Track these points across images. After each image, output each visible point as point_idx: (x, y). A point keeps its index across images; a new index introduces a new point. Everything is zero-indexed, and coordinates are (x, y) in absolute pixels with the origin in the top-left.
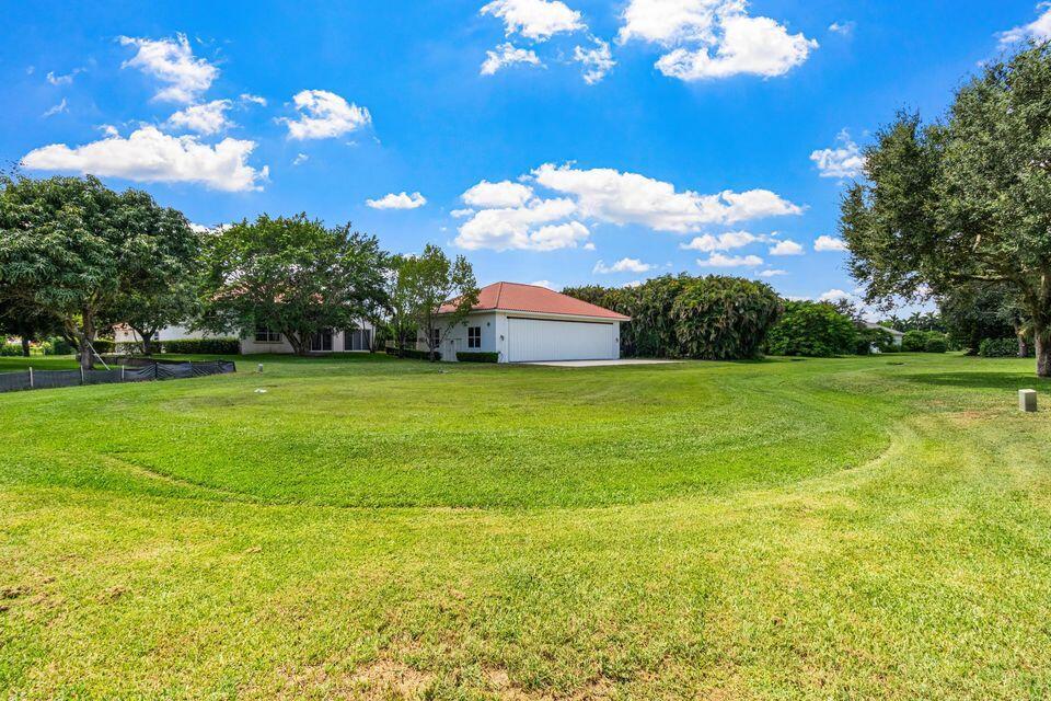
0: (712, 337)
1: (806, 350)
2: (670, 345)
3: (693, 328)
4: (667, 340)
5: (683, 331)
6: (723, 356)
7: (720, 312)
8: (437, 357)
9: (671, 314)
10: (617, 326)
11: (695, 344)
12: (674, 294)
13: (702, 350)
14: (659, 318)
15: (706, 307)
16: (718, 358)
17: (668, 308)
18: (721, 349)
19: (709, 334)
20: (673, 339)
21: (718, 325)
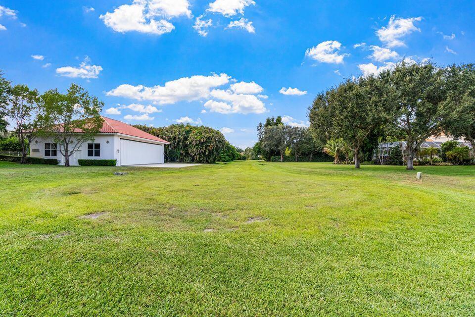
0: (207, 153)
1: (224, 159)
2: (185, 156)
3: (199, 149)
4: (184, 154)
5: (193, 151)
6: (210, 162)
7: (210, 143)
8: (54, 163)
9: (188, 142)
10: (163, 147)
11: (198, 157)
12: (187, 133)
13: (201, 159)
14: (181, 143)
15: (205, 140)
16: (208, 162)
17: (186, 139)
18: (209, 159)
19: (205, 151)
20: (187, 154)
21: (209, 148)
